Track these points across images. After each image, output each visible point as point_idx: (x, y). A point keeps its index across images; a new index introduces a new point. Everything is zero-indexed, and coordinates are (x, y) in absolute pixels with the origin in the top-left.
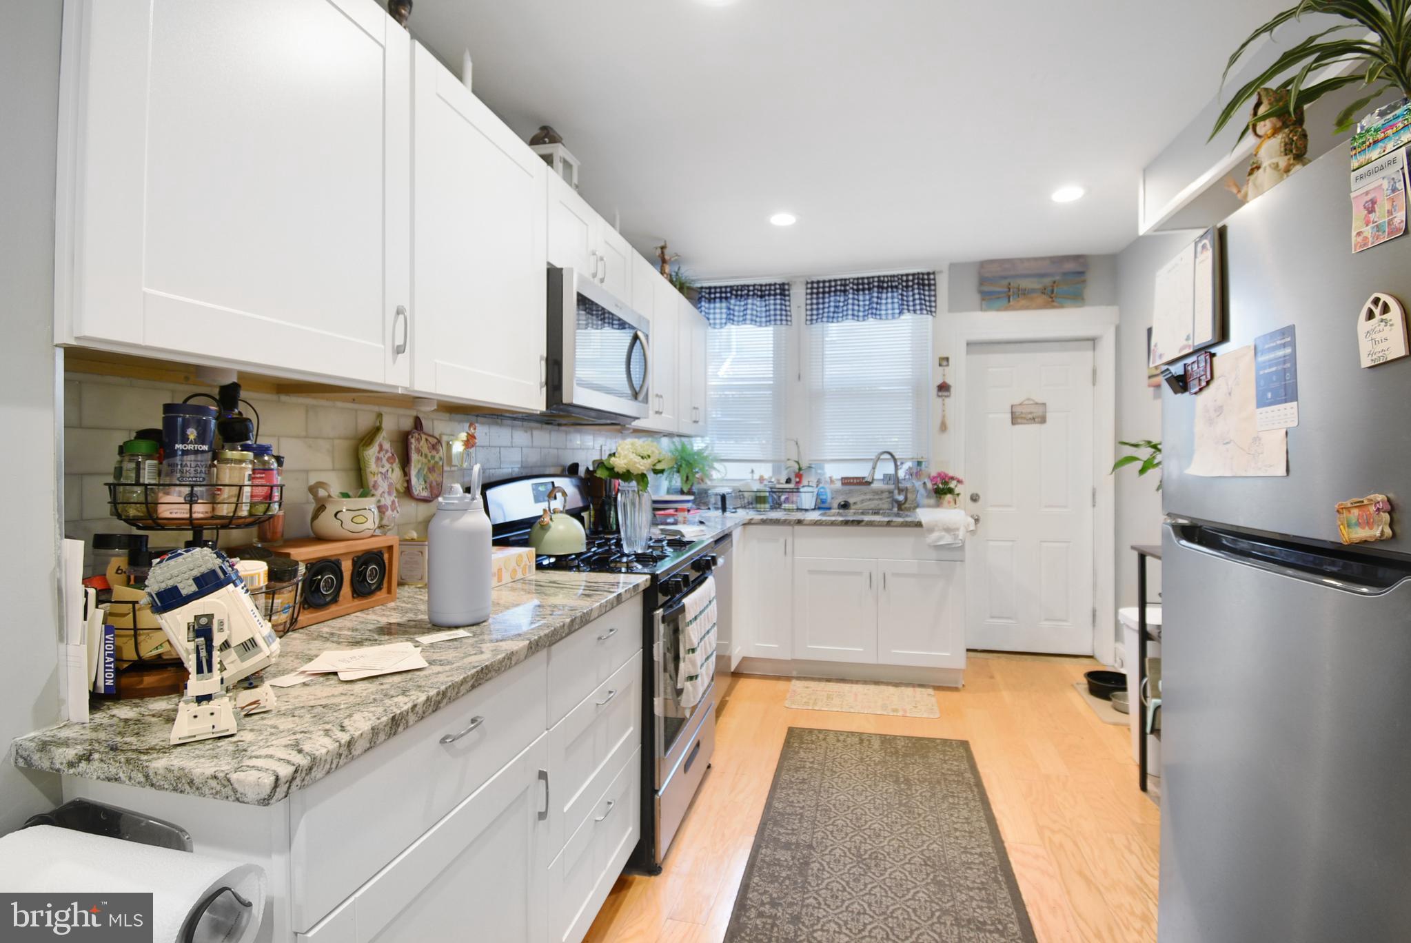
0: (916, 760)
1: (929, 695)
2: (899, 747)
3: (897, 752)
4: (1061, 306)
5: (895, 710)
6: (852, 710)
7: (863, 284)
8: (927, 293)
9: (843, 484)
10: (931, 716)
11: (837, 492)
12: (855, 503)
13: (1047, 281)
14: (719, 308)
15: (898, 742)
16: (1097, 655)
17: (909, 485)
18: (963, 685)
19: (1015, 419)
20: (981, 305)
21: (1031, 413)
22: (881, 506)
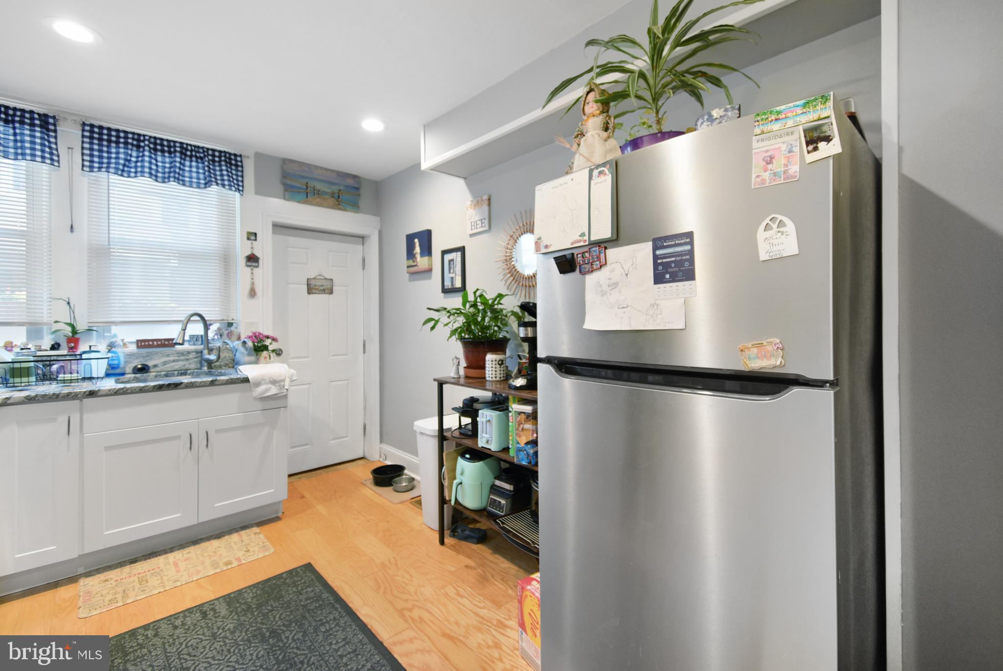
0: (272, 606)
1: (255, 534)
2: (249, 600)
3: (249, 607)
4: (345, 210)
5: (229, 563)
6: (179, 584)
7: (162, 145)
8: (234, 172)
9: (138, 347)
10: (267, 553)
11: (130, 356)
12: (155, 366)
13: (335, 189)
15: (246, 595)
16: (367, 456)
17: (221, 345)
18: (283, 513)
19: (310, 290)
20: (284, 194)
21: (322, 286)
22: (187, 366)
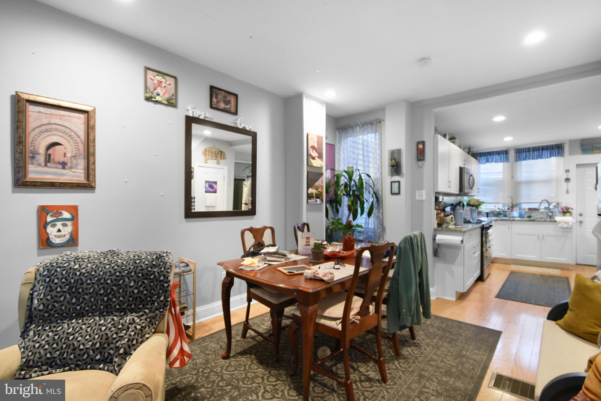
0: (550, 278)
1: (559, 270)
2: (546, 276)
5: (546, 271)
6: (531, 271)
7: (536, 149)
8: (560, 150)
9: (529, 210)
10: (558, 273)
11: (527, 212)
12: (533, 216)
14: (483, 159)
17: (554, 210)
18: (572, 270)
20: (582, 153)
22: (543, 217)
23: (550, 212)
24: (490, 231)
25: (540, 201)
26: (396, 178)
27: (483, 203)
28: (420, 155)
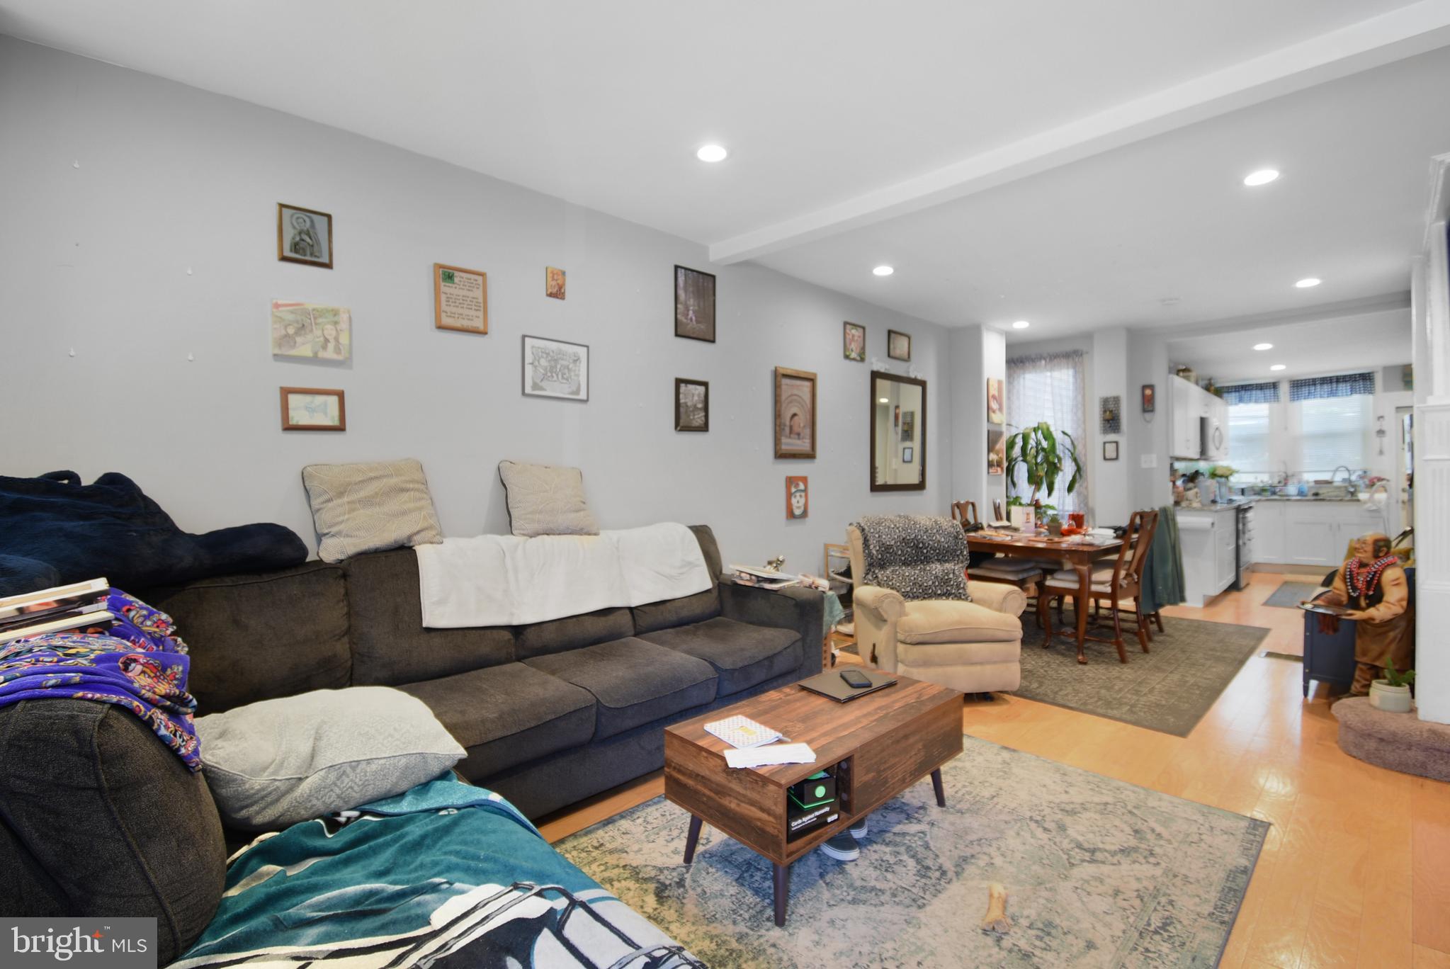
7: (1326, 380)
8: (1368, 383)
9: (1315, 483)
11: (1312, 487)
12: (1323, 492)
14: (1234, 396)
17: (1357, 483)
23: (1353, 486)
24: (1250, 515)
25: (1334, 468)
26: (1112, 437)
27: (1237, 472)
28: (1148, 403)
